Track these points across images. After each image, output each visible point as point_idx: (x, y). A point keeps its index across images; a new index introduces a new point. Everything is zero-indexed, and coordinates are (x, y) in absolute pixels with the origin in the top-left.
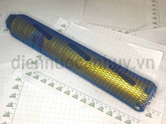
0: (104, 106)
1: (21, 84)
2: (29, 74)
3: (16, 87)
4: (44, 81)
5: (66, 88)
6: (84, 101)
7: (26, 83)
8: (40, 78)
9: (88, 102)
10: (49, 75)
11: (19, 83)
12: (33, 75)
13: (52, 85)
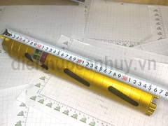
1: (26, 110)
2: (34, 98)
3: (21, 114)
4: (50, 105)
5: (73, 111)
6: (93, 124)
7: (31, 109)
8: (45, 103)
10: (54, 98)
12: (38, 99)
13: (58, 109)
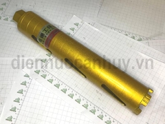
0: (104, 114)
1: (29, 81)
2: (38, 72)
3: (24, 84)
4: (51, 81)
5: (71, 90)
6: (86, 106)
8: (48, 78)
9: (90, 108)
10: (56, 75)
11: (27, 79)
12: (41, 73)
13: (57, 86)
